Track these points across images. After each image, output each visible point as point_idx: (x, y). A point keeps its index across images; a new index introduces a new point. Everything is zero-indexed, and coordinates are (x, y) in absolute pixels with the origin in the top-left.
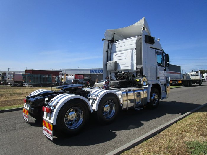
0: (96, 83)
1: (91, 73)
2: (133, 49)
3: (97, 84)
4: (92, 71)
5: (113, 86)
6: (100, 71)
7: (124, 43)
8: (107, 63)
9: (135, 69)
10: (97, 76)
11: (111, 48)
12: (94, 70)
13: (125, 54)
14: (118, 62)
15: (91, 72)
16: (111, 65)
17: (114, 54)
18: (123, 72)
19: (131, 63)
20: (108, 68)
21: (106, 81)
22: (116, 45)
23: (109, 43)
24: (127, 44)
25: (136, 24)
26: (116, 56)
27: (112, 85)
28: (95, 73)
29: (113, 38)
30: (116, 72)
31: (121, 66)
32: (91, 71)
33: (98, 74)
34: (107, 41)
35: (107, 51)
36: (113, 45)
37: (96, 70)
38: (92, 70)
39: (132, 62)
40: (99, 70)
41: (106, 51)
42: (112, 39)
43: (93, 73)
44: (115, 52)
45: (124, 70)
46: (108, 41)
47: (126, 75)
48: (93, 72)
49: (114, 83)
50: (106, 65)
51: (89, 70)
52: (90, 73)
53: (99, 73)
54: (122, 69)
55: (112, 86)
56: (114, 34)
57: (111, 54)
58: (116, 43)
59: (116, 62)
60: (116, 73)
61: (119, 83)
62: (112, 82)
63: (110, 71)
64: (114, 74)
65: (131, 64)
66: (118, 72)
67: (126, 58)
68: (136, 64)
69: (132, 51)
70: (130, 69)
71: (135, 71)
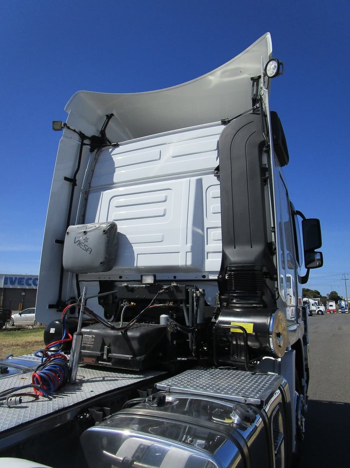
0: (15, 316)
1: (6, 286)
2: (206, 172)
3: (17, 319)
4: (9, 279)
5: (100, 358)
6: (31, 282)
7: (157, 150)
8: (65, 232)
9: (213, 264)
10: (23, 294)
11: (92, 171)
12: (16, 278)
13: (160, 196)
14: (121, 228)
15: (5, 283)
16: (86, 240)
17: (106, 195)
18: (149, 280)
19: (194, 234)
20: (71, 255)
21: (52, 325)
22: (115, 158)
23: (83, 144)
25: (215, 77)
27: (90, 356)
28: (19, 287)
29: (103, 132)
30: (107, 276)
31: (136, 249)
32: (6, 279)
33: (24, 290)
34: (77, 137)
35: (72, 181)
36: (102, 156)
37: (20, 279)
38: (11, 278)
39: (200, 231)
40: (31, 279)
41: (66, 179)
42: (97, 134)
43: (11, 287)
44: (110, 185)
45: (153, 271)
46: (82, 136)
47: (166, 297)
48: (12, 283)
49: (102, 341)
50: (61, 242)
52: (2, 287)
53: (27, 287)
54: (142, 261)
55: (87, 360)
56: (109, 117)
57: (87, 194)
58: (117, 150)
59: (113, 227)
60: (106, 285)
61: (135, 345)
62: (90, 333)
63: (78, 273)
64: (95, 288)
65: (194, 241)
66: (121, 277)
67: (165, 210)
68: (223, 240)
69: (199, 183)
70: (189, 263)
71: (211, 277)
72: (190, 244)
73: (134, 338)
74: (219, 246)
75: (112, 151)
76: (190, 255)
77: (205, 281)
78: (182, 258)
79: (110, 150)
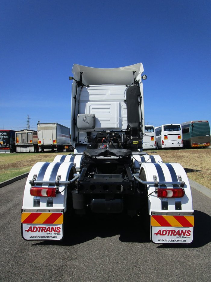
2: (121, 101)
7: (105, 91)
9: (124, 127)
13: (108, 107)
17: (88, 104)
18: (108, 131)
22: (89, 91)
23: (77, 85)
24: (109, 92)
25: (122, 69)
26: (92, 107)
29: (81, 80)
30: (91, 130)
31: (101, 122)
35: (75, 98)
36: (83, 90)
39: (120, 118)
44: (88, 101)
46: (76, 81)
50: (74, 119)
54: (103, 126)
56: (82, 73)
57: (79, 103)
58: (89, 88)
59: (95, 116)
66: (95, 131)
67: (110, 111)
68: (128, 121)
69: (120, 103)
70: (118, 127)
71: (123, 131)
72: (118, 122)
73: (115, 146)
74: (127, 122)
75: (87, 88)
76: (118, 125)
77: (122, 132)
78: (116, 126)
79: (86, 88)
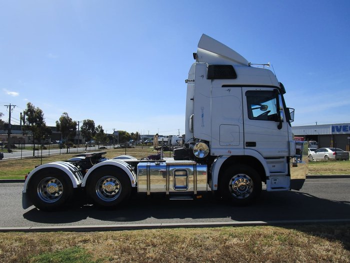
4: (335, 127)
10: (348, 138)
12: (341, 127)
15: (333, 131)
28: (344, 133)
32: (333, 128)
37: (345, 127)
38: (337, 127)
43: (338, 133)
48: (338, 130)
51: (329, 127)
52: (331, 134)
